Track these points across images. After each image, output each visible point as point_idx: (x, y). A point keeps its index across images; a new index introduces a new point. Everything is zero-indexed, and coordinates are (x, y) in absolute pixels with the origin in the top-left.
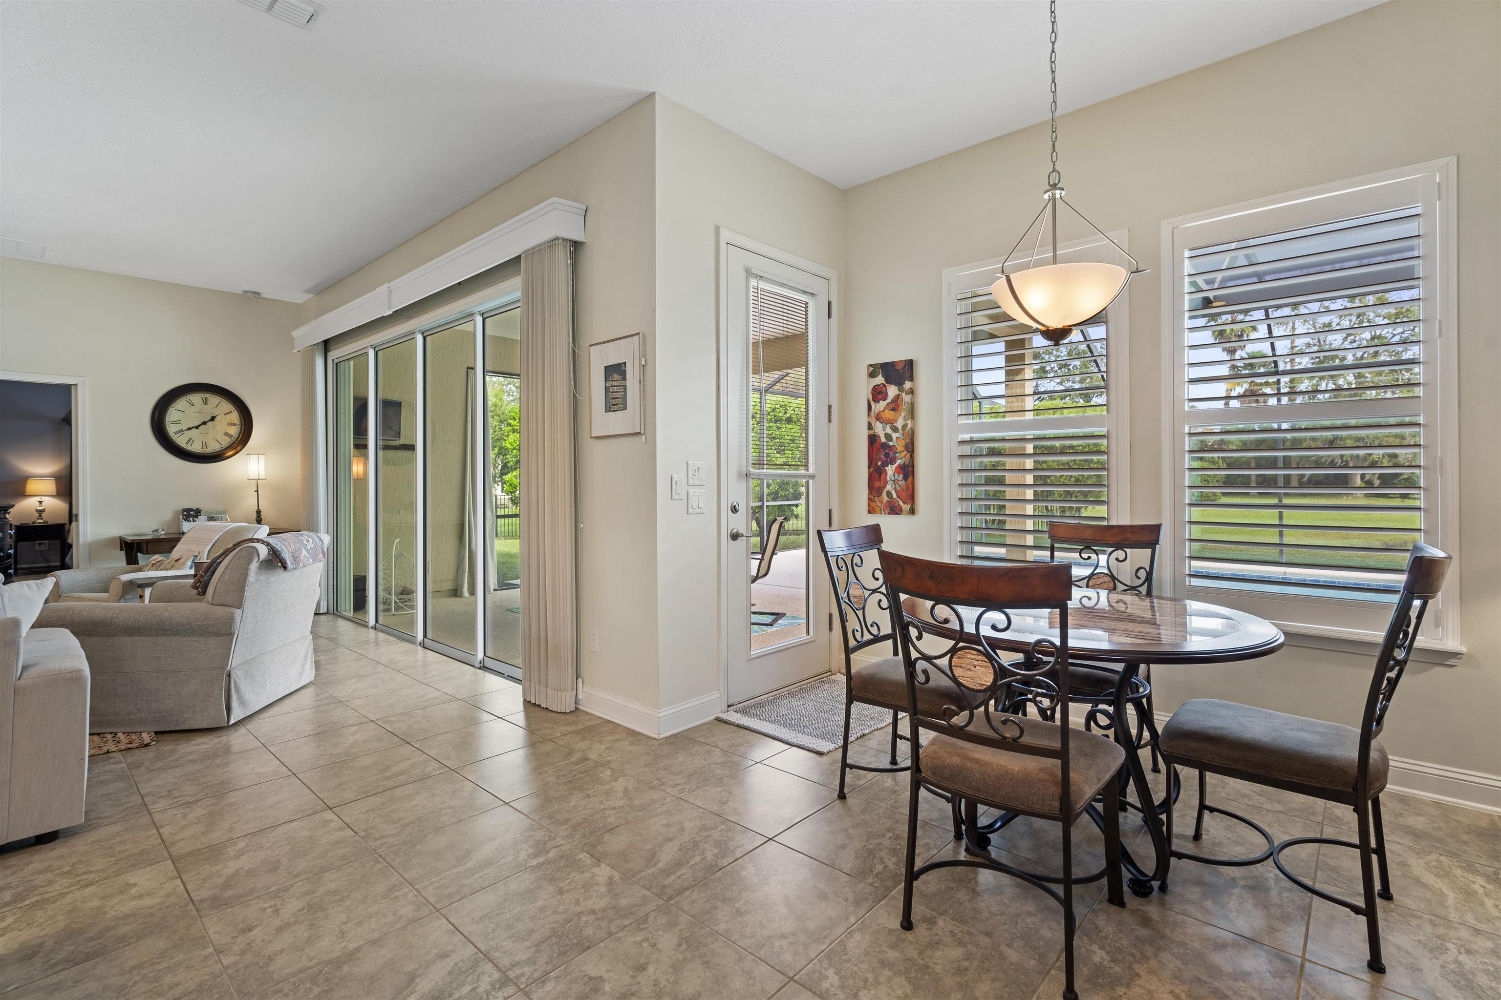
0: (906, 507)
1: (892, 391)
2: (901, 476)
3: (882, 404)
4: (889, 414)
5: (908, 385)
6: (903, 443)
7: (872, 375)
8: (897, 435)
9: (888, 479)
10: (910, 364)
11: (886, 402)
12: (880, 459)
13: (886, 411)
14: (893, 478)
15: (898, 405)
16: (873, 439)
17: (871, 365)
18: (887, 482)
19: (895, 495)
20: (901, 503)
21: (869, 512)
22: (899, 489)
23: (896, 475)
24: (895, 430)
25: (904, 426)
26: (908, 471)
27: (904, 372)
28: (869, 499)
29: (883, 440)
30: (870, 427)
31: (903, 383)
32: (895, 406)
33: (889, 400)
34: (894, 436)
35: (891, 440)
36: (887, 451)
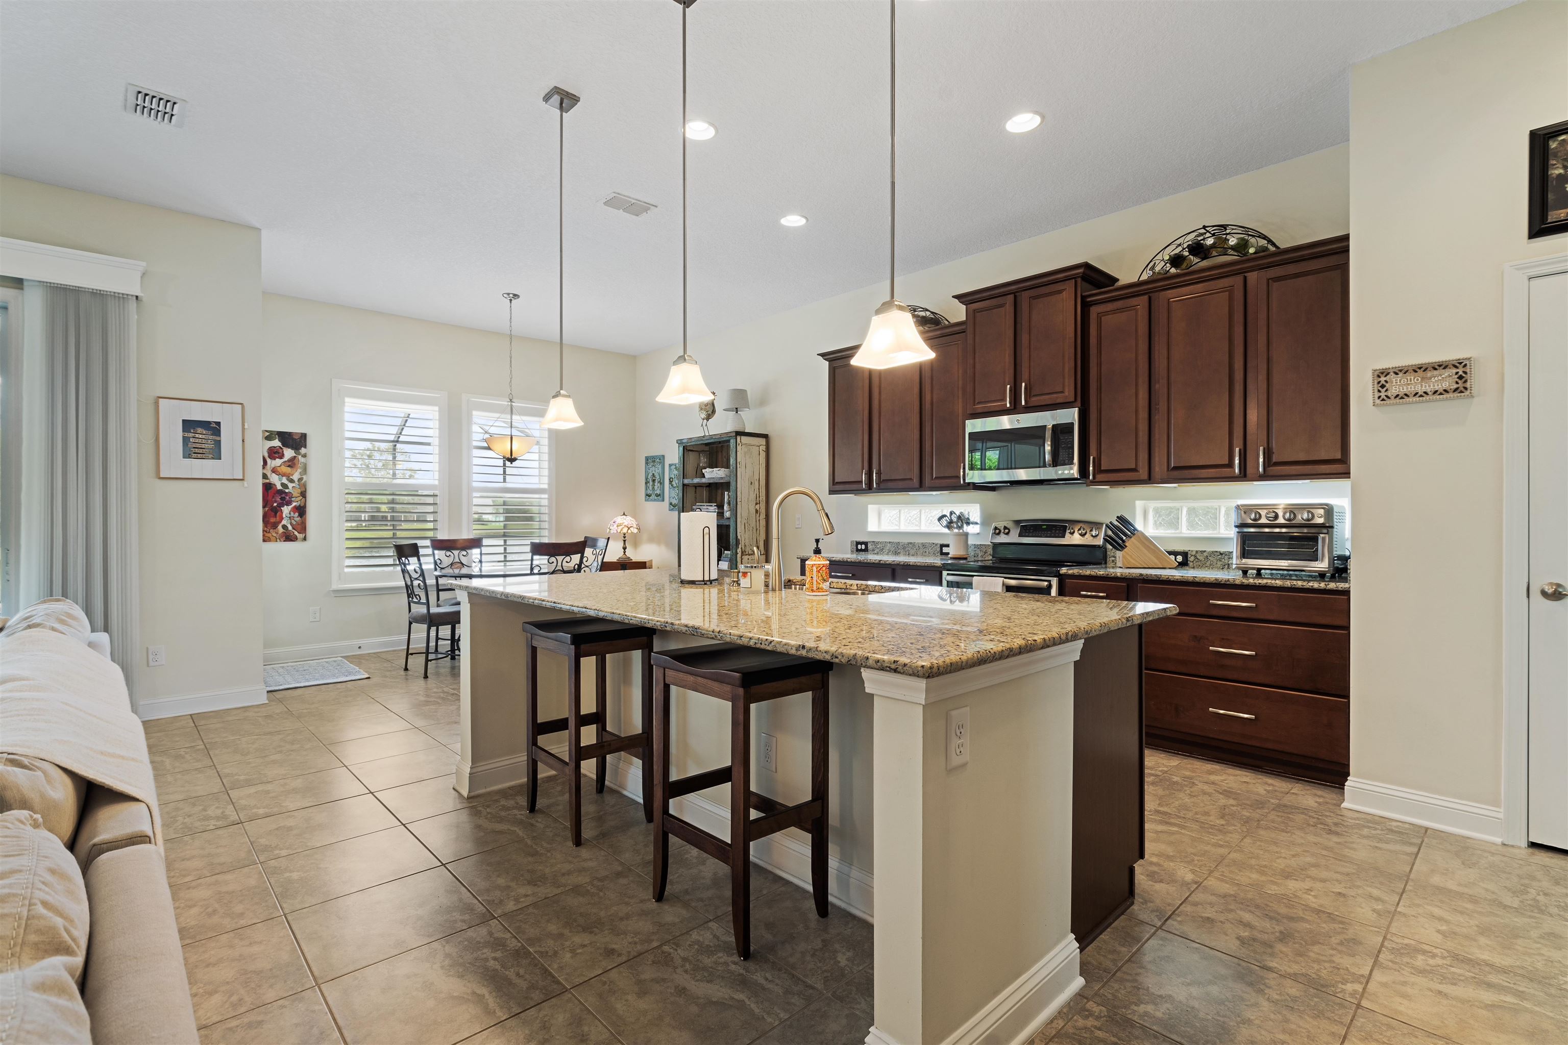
0: (300, 536)
1: (289, 453)
2: (297, 514)
3: (278, 462)
4: (288, 470)
5: (303, 451)
6: (299, 491)
7: (268, 438)
8: (293, 485)
9: (284, 516)
10: (304, 436)
11: (282, 460)
12: (276, 502)
13: (283, 466)
14: (289, 516)
15: (294, 464)
16: (268, 487)
17: (266, 431)
18: (282, 519)
19: (290, 528)
20: (296, 533)
21: (264, 541)
22: (294, 523)
23: (292, 513)
24: (292, 481)
25: (300, 480)
26: (301, 511)
27: (300, 441)
28: (264, 531)
29: (279, 487)
30: (265, 476)
31: (300, 449)
32: (292, 463)
33: (286, 458)
34: (290, 485)
35: (288, 488)
36: (283, 496)
